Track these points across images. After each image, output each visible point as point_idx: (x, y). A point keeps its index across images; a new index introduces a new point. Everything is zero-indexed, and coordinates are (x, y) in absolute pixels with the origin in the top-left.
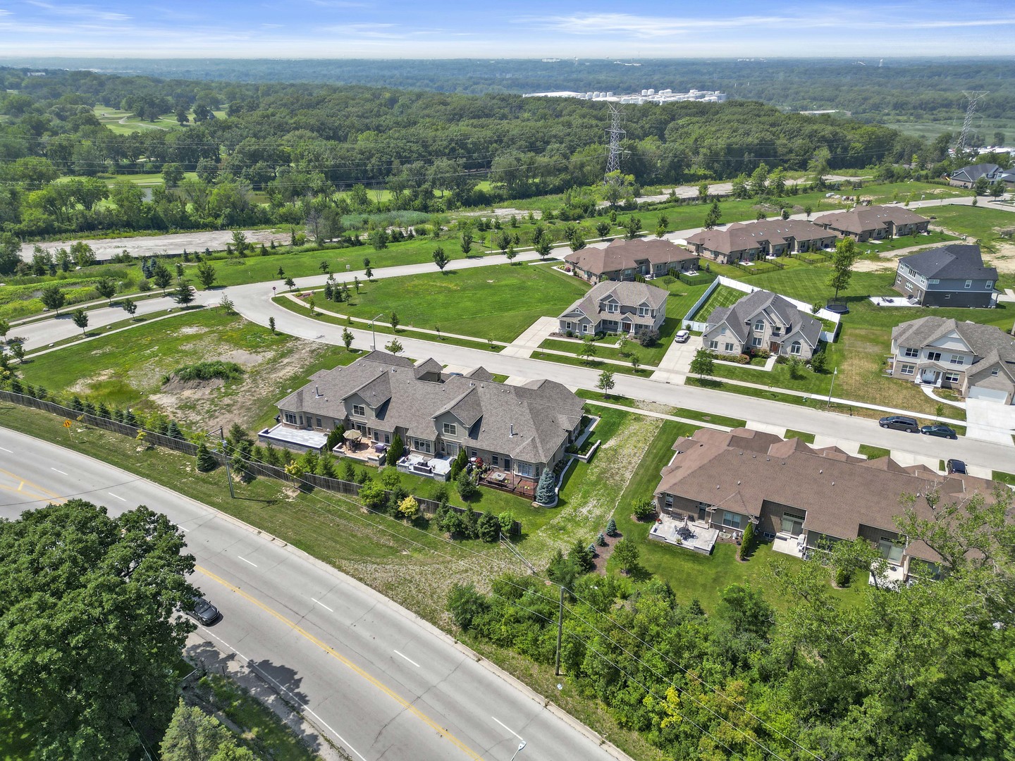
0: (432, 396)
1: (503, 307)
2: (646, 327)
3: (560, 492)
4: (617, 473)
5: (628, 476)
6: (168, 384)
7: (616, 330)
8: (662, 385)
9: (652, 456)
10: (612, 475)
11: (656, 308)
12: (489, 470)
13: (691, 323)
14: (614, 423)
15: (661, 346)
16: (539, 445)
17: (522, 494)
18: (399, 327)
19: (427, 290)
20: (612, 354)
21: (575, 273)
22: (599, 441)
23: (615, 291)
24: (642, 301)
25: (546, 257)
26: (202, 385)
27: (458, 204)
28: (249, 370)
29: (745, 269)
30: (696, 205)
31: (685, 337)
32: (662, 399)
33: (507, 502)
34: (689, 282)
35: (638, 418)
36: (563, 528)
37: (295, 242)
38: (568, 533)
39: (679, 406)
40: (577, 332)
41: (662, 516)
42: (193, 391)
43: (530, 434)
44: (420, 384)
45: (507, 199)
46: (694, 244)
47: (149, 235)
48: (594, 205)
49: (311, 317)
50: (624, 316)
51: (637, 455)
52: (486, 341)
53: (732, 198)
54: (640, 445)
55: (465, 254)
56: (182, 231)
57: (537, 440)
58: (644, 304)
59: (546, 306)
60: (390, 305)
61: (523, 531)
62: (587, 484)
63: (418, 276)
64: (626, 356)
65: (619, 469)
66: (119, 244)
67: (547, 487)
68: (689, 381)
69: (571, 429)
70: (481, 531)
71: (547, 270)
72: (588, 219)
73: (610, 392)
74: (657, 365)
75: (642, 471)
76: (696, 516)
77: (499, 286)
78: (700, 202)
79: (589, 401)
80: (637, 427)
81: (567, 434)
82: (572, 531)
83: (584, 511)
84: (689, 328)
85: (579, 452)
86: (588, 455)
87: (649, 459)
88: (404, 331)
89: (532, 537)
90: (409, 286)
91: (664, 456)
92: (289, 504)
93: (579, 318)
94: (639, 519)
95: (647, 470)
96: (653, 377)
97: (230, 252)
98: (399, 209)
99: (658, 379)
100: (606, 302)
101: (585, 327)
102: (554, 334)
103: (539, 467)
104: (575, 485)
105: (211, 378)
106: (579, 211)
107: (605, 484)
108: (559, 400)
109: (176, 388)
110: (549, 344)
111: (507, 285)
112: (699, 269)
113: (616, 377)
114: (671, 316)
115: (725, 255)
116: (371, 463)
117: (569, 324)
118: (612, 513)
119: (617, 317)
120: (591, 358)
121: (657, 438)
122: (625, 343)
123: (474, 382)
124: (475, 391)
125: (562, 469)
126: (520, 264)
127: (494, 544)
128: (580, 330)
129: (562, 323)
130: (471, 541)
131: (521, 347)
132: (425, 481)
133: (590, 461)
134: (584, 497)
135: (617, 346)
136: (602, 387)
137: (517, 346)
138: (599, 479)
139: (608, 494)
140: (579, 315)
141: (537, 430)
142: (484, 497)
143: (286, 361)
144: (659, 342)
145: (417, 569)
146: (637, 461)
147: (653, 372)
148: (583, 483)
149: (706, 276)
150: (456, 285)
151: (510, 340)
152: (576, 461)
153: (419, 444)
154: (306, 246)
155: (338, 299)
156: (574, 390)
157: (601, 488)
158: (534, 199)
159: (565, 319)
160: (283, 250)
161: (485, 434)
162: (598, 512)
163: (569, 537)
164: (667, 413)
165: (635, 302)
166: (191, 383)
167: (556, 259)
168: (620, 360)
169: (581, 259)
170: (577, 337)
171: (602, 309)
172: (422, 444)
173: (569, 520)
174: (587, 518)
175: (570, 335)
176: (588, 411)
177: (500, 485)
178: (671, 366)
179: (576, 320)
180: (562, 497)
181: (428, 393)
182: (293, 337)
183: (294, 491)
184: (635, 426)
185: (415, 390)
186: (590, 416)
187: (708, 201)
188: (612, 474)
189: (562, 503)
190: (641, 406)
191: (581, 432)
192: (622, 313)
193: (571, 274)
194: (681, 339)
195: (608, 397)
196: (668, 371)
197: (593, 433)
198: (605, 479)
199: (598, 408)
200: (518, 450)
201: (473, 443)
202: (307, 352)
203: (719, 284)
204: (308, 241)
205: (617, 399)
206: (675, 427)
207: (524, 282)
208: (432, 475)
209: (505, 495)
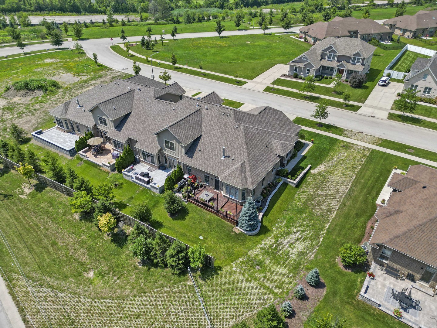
0: (164, 114)
1: (252, 57)
2: (356, 72)
3: (265, 217)
4: (324, 202)
5: (336, 206)
6: (7, 92)
7: (332, 75)
8: (367, 118)
9: (360, 186)
10: (319, 204)
11: (366, 57)
12: (202, 186)
13: (391, 72)
14: (325, 149)
15: (366, 87)
16: (248, 170)
17: (226, 217)
18: (177, 65)
19: (206, 45)
20: (327, 91)
21: (305, 39)
22: (310, 166)
23: (335, 44)
24: (356, 52)
25: (288, 30)
26: (28, 94)
27: (242, 5)
28: (66, 86)
29: (425, 41)
30: (386, 8)
31: (387, 81)
32: (368, 130)
33: (210, 223)
34: (385, 48)
35: (347, 146)
36: (260, 264)
37: (141, 20)
38: (264, 271)
39: (384, 137)
40: (302, 75)
41: (374, 267)
42: (21, 98)
43: (241, 157)
44: (156, 102)
45: (270, 4)
46: (388, 25)
47: (70, 15)
48: (322, 5)
49: (126, 57)
50: (339, 64)
51: (345, 183)
52: (233, 77)
53: (410, 5)
54: (348, 172)
55: (237, 28)
56: (88, 14)
57: (247, 165)
58: (357, 54)
59: (282, 58)
60: (179, 53)
61: (216, 264)
62: (293, 211)
63: (203, 38)
64: (339, 94)
65: (326, 197)
66: (51, 19)
67: (250, 216)
68: (391, 116)
69: (283, 155)
70: (170, 261)
71: (288, 38)
72: (317, 13)
73: (323, 121)
74: (363, 102)
75: (349, 203)
76: (417, 276)
77: (253, 45)
78: (389, 7)
79: (304, 128)
80: (346, 155)
81: (279, 159)
82: (270, 270)
83: (286, 243)
84: (389, 75)
85: (289, 176)
86: (297, 180)
87: (357, 189)
88: (180, 68)
89: (224, 272)
90: (195, 43)
91: (373, 188)
92: (20, 200)
93: (305, 64)
94: (346, 267)
95: (355, 201)
96: (359, 111)
97: (104, 23)
98: (207, 7)
99: (365, 113)
100: (327, 53)
101: (308, 70)
102: (284, 75)
103: (244, 193)
104: (281, 210)
105: (34, 89)
106: (312, 8)
107: (311, 213)
108: (277, 126)
109: (11, 95)
110: (279, 82)
111: (258, 45)
112: (392, 40)
113: (329, 109)
114: (373, 67)
115: (411, 31)
116: (104, 168)
117: (296, 68)
118: (315, 251)
119: (334, 64)
120: (310, 94)
121: (364, 168)
122: (339, 84)
123: (200, 104)
124: (199, 112)
125: (270, 192)
126: (270, 34)
127: (182, 277)
128: (304, 73)
129: (291, 67)
130: (159, 270)
131: (258, 83)
132: (143, 191)
133: (298, 185)
134: (288, 226)
135: (332, 86)
136: (317, 116)
137: (255, 82)
138: (306, 205)
139: (314, 226)
140: (304, 61)
141: (249, 154)
142: (190, 215)
143: (93, 82)
144: (365, 85)
145: (88, 302)
146: (344, 189)
147: (360, 107)
148: (289, 210)
149: (396, 45)
150: (226, 44)
151: (251, 78)
152: (285, 184)
153: (146, 155)
154: (148, 22)
155: (148, 48)
156: (292, 118)
157: (306, 217)
158: (286, 4)
159: (293, 64)
160: (134, 23)
161: (200, 153)
162: (300, 247)
163: (265, 277)
164: (373, 143)
165: (350, 52)
166: (21, 92)
167: (294, 32)
168: (333, 96)
169: (311, 30)
170: (301, 78)
171: (322, 58)
172: (148, 156)
173: (268, 253)
174: (287, 254)
175: (296, 76)
176: (302, 137)
177: (205, 205)
178: (375, 103)
179: (302, 65)
180: (265, 223)
181: (161, 111)
182: (108, 67)
183: (30, 188)
184: (343, 154)
185: (151, 107)
186: (304, 141)
187: (394, 6)
188: (319, 201)
189: (264, 230)
190: (349, 135)
191: (294, 156)
192: (338, 61)
193: (303, 40)
194: (383, 83)
195: (321, 126)
196: (373, 107)
197: (304, 157)
198: (311, 207)
199: (311, 133)
200: (226, 173)
201: (188, 161)
202: (110, 78)
203: (406, 50)
204: (150, 19)
205: (329, 127)
206: (381, 157)
207: (270, 44)
208: (149, 186)
209: (209, 215)
